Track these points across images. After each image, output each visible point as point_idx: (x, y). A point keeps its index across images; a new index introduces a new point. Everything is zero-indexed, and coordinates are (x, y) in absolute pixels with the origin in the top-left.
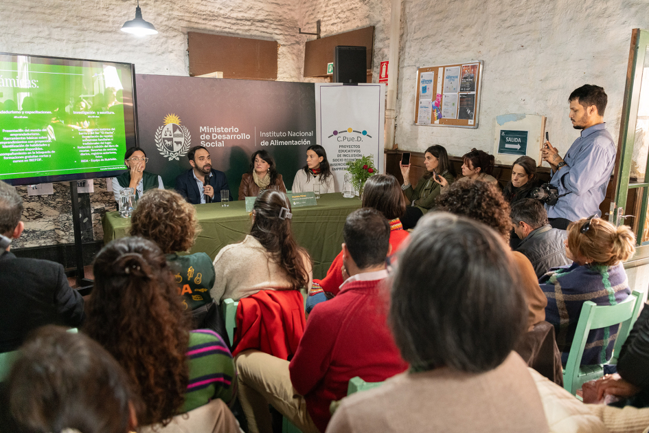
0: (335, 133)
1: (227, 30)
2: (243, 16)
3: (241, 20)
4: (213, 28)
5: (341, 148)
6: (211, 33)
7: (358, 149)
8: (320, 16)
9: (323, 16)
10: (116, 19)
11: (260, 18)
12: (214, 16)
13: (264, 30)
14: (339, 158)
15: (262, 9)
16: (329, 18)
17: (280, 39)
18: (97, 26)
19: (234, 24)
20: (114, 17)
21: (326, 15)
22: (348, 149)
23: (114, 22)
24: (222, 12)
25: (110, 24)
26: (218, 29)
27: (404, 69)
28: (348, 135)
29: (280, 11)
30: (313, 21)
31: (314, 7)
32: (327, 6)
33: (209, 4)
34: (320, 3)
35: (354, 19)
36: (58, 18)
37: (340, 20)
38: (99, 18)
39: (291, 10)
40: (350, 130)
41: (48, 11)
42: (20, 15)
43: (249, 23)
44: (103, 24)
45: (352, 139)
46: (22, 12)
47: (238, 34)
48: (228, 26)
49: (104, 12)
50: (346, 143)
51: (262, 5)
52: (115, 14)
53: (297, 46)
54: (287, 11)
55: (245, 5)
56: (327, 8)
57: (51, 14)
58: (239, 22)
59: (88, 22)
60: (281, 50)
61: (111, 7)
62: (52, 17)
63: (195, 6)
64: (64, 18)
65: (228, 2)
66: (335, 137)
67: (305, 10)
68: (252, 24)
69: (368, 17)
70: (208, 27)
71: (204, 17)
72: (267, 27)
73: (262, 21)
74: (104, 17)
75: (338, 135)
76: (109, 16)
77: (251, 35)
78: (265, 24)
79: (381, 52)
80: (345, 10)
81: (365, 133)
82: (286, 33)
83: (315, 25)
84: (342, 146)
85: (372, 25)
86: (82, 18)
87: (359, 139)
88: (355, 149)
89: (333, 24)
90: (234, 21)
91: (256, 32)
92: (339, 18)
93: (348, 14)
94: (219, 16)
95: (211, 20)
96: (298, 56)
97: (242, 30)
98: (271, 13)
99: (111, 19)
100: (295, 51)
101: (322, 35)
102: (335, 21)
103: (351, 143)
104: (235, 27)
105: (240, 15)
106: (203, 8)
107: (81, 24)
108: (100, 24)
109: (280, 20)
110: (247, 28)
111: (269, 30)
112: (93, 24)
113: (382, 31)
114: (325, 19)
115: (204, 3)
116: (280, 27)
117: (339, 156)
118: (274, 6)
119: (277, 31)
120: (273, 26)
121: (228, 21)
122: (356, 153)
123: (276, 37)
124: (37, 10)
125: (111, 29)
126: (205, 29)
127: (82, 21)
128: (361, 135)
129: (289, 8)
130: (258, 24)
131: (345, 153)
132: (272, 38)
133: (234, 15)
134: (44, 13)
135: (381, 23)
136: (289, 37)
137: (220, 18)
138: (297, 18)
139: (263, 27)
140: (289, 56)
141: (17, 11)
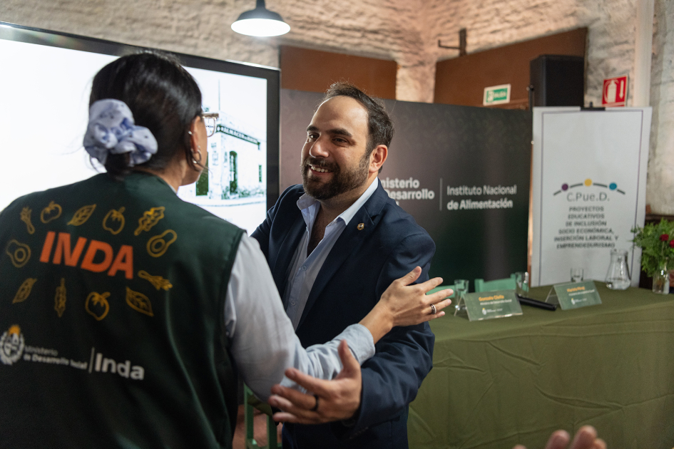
0: (565, 187)
1: (331, 44)
2: (351, 25)
3: (349, 30)
4: (311, 40)
5: (573, 212)
6: (309, 47)
7: (600, 212)
8: (466, 23)
9: (471, 21)
10: (182, 23)
11: (373, 27)
12: (313, 23)
13: (378, 44)
14: (569, 228)
15: (375, 15)
16: (486, 24)
17: (400, 57)
18: (154, 33)
19: (340, 35)
20: (179, 20)
21: (478, 19)
22: (584, 213)
23: (178, 29)
24: (324, 18)
25: (173, 31)
26: (319, 42)
27: (662, 88)
28: (584, 190)
29: (398, 18)
30: (451, 31)
31: (452, 11)
32: (481, 6)
33: (307, 6)
34: (466, 4)
35: (542, 20)
36: (101, 21)
37: (507, 25)
38: (158, 21)
39: (412, 18)
40: (588, 182)
41: (87, 9)
42: (46, 14)
43: (358, 34)
44: (164, 31)
45: (591, 197)
46: (49, 9)
47: (345, 50)
48: (332, 37)
49: (165, 13)
50: (580, 203)
51: (375, 10)
52: (181, 16)
53: (421, 69)
54: (406, 19)
55: (354, 9)
56: (482, 11)
57: (90, 14)
58: (346, 32)
59: (143, 28)
60: (401, 73)
61: (176, 6)
62: (91, 19)
63: (288, 8)
64: (109, 21)
65: (332, 5)
66: (564, 194)
67: (435, 17)
68: (363, 36)
69: (573, 14)
70: (306, 39)
71: (301, 24)
72: (382, 41)
73: (375, 32)
74: (165, 21)
75: (569, 190)
76: (172, 19)
77: (362, 52)
78: (380, 37)
79: (603, 65)
80: (520, 9)
81: (613, 186)
82: (407, 50)
83: (457, 37)
84: (574, 209)
85: (581, 24)
86: (135, 21)
87: (603, 196)
88: (595, 212)
89: (494, 32)
90: (339, 32)
91: (368, 46)
92: (508, 21)
93: (527, 14)
94: (320, 23)
95: (309, 29)
96: (423, 82)
97: (349, 43)
98: (387, 22)
99: (175, 24)
100: (418, 75)
101: (470, 49)
102: (499, 27)
103: (589, 204)
104: (341, 40)
105: (347, 23)
106: (298, 11)
107: (133, 30)
108: (159, 30)
109: (398, 32)
110: (356, 41)
111: (386, 45)
112: (149, 30)
113: (604, 33)
114: (477, 25)
115: (300, 4)
116: (399, 41)
117: (569, 224)
118: (391, 11)
119: (395, 47)
120: (390, 39)
121: (332, 30)
122: (596, 220)
123: (395, 55)
124: (71, 7)
125: (174, 39)
126: (301, 42)
127: (135, 26)
128: (607, 191)
129: (410, 14)
130: (371, 36)
131: (579, 220)
132: (388, 56)
133: (340, 22)
134: (80, 12)
135: (603, 21)
136: (410, 55)
137: (322, 27)
138: (419, 28)
139: (376, 40)
140: (411, 82)
141: (42, 8)
